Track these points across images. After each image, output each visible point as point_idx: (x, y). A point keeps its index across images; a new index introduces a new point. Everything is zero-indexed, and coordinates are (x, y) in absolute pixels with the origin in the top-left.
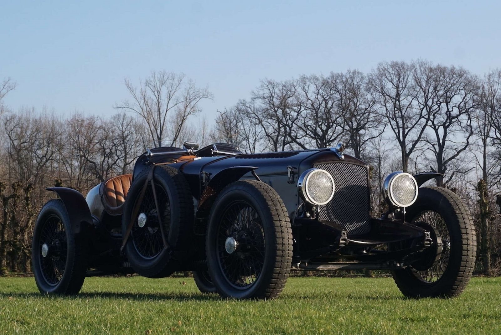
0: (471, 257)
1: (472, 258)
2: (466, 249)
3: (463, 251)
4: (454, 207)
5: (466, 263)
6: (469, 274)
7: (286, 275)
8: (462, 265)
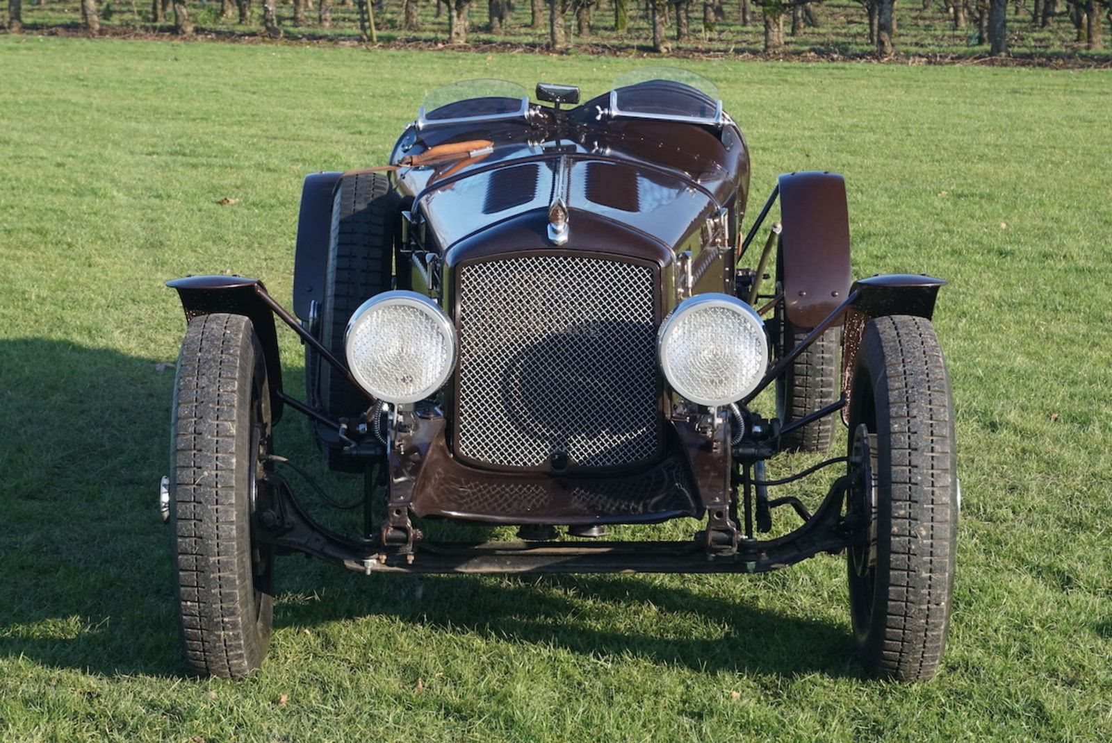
0: (925, 575)
1: (930, 578)
2: (902, 550)
3: (893, 557)
4: (893, 410)
5: (907, 591)
6: (927, 623)
7: (226, 620)
8: (892, 596)
